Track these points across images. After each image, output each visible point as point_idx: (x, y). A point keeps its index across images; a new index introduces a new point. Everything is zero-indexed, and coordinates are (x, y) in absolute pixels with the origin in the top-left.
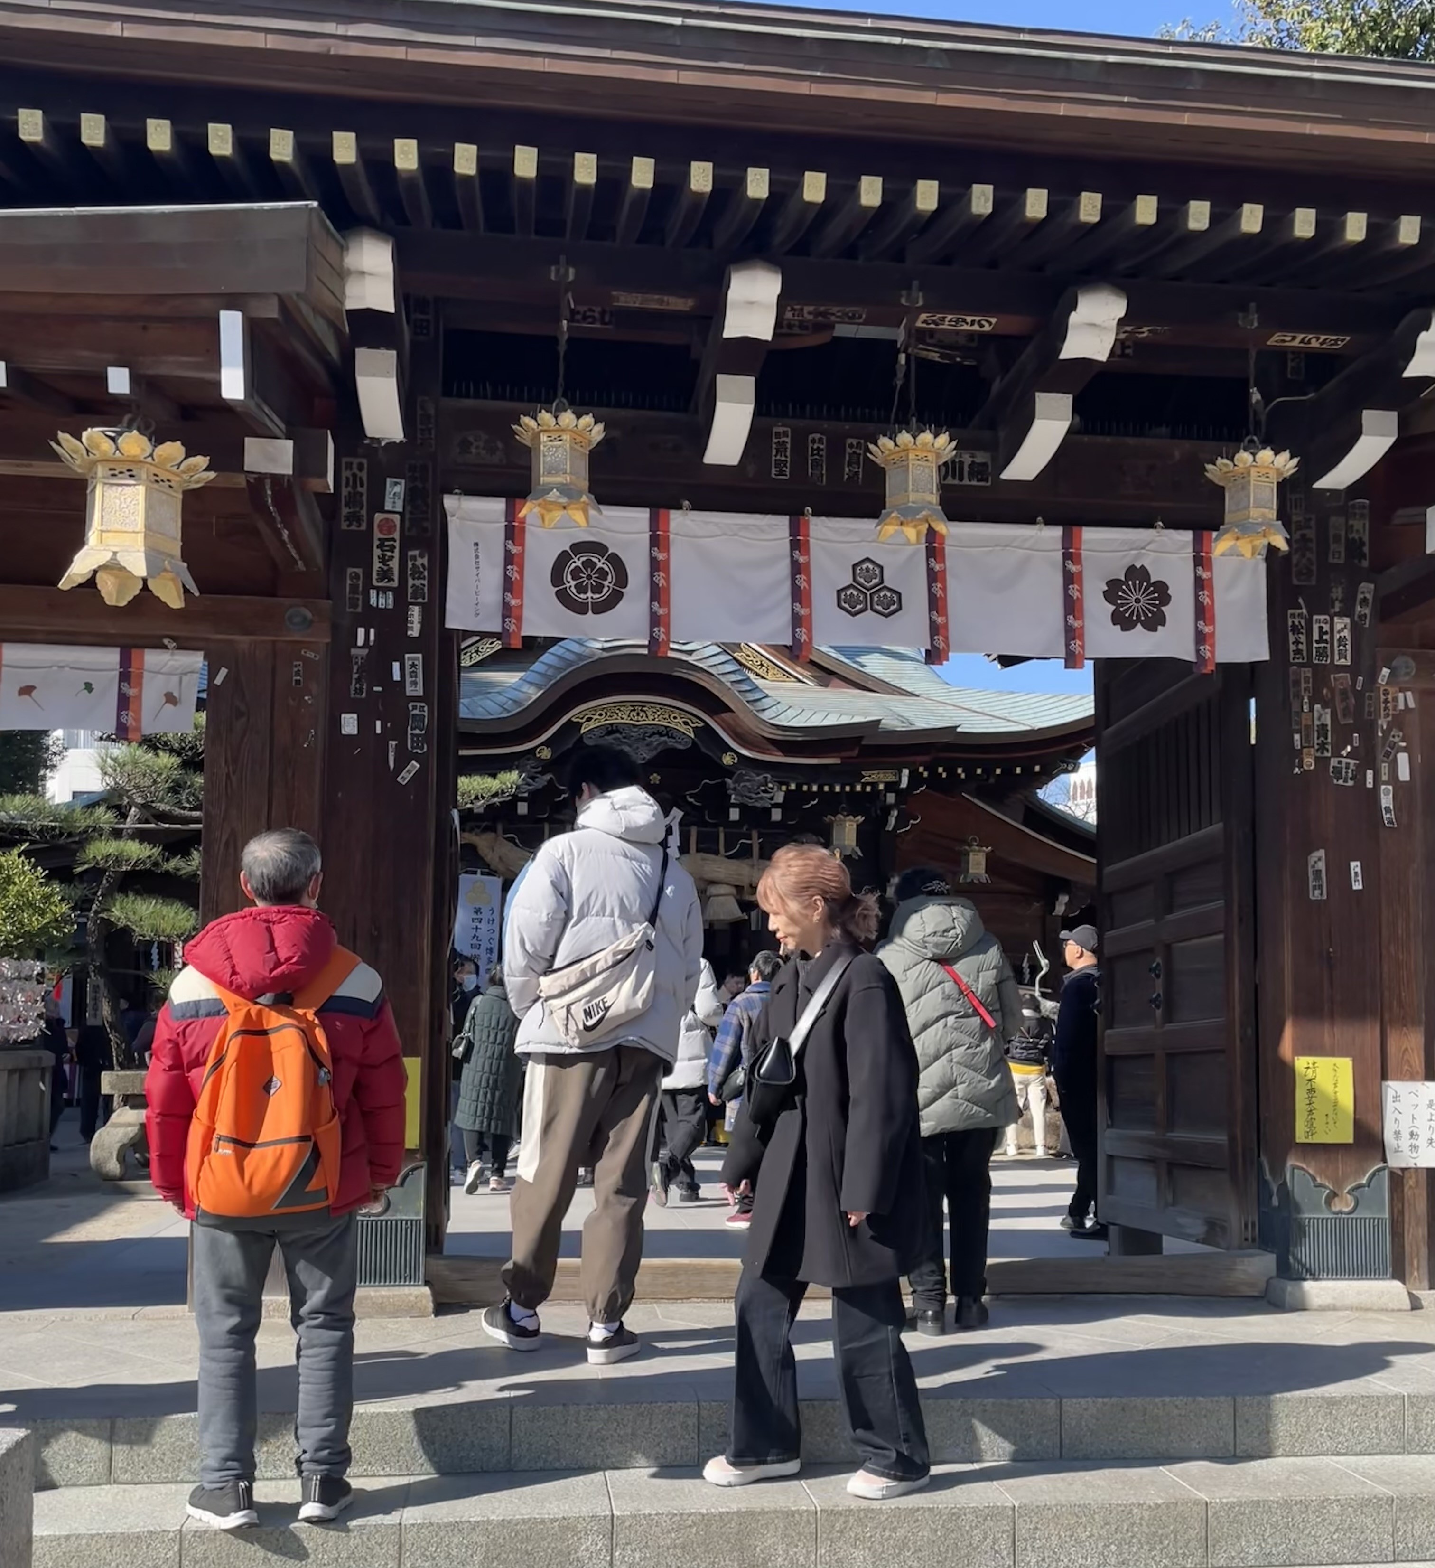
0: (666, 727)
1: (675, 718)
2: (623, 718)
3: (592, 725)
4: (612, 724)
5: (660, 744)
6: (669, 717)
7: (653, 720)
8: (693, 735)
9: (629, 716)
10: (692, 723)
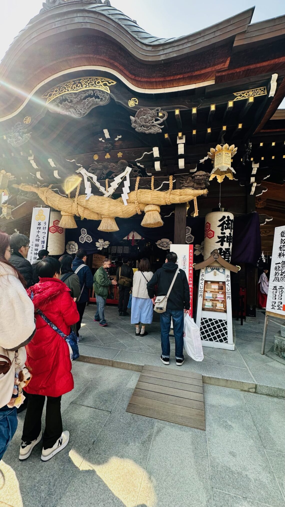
0: (93, 90)
1: (99, 83)
2: (69, 90)
3: (52, 98)
4: (62, 96)
5: (89, 103)
6: (95, 83)
7: (86, 87)
8: (109, 92)
9: (72, 88)
10: (110, 83)
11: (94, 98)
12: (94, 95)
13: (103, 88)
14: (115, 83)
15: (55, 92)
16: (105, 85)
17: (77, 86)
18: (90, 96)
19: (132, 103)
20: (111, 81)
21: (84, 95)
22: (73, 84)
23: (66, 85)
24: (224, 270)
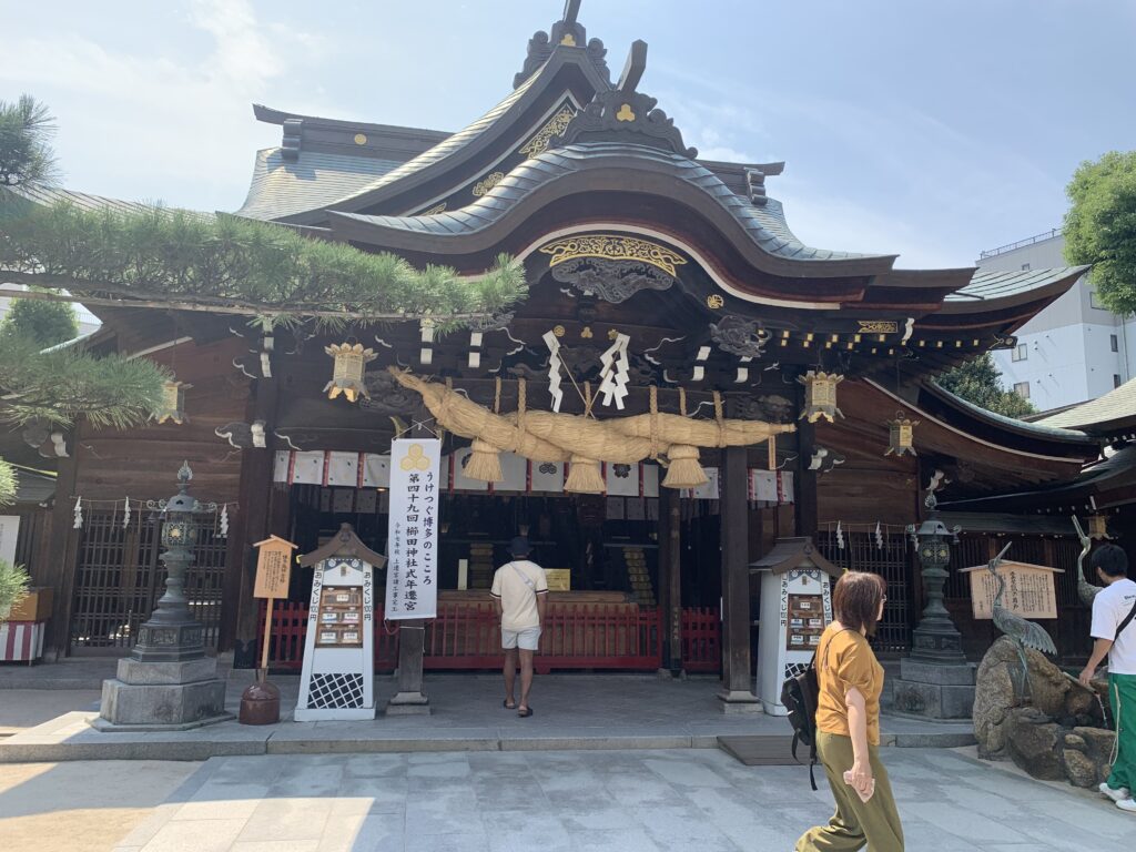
0: (645, 264)
1: (656, 254)
2: (598, 250)
3: (563, 258)
4: (585, 258)
5: (637, 283)
6: (649, 252)
7: (631, 255)
8: (674, 274)
9: (604, 249)
10: (675, 260)
11: (644, 276)
12: (646, 270)
13: (663, 265)
14: (685, 262)
15: (568, 248)
16: (667, 260)
17: (614, 248)
18: (639, 272)
19: (713, 302)
20: (677, 256)
21: (627, 268)
22: (608, 244)
23: (593, 241)
24: (819, 574)
